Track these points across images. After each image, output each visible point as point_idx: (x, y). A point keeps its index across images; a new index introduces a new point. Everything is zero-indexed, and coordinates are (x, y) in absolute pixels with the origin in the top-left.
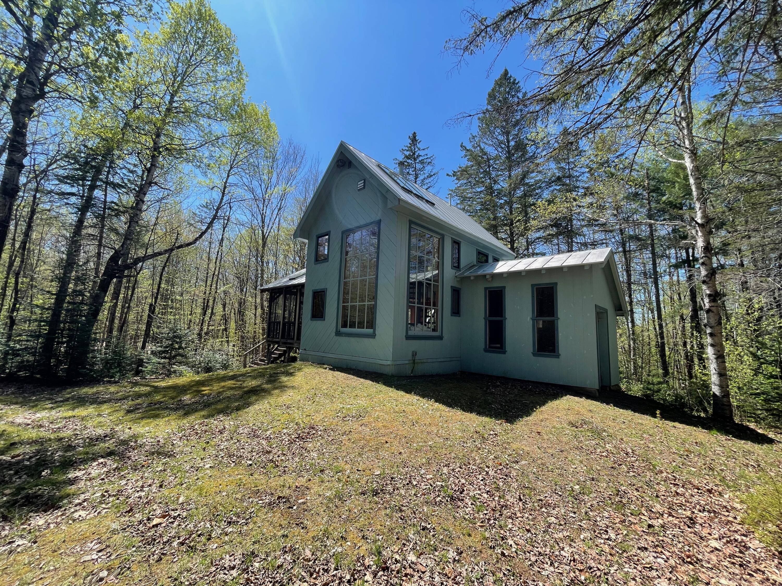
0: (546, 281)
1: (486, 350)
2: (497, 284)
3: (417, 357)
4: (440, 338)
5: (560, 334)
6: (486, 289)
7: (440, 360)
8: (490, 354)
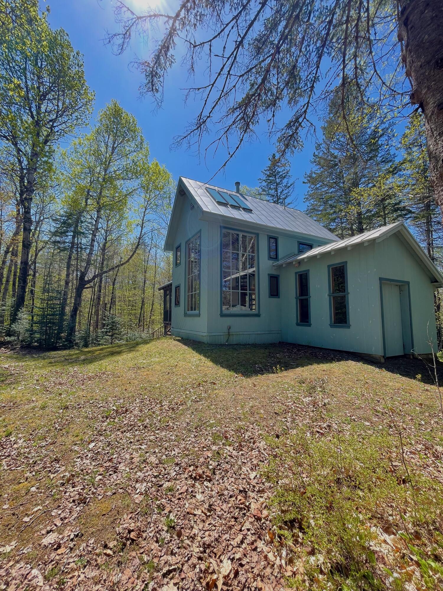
0: (337, 261)
1: (298, 324)
2: (303, 269)
3: (231, 330)
4: (258, 315)
5: (350, 307)
6: (296, 273)
7: (256, 333)
8: (300, 327)
